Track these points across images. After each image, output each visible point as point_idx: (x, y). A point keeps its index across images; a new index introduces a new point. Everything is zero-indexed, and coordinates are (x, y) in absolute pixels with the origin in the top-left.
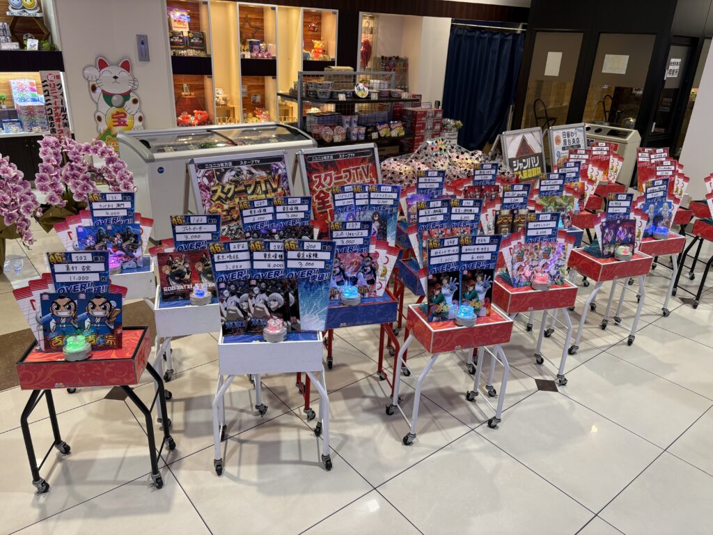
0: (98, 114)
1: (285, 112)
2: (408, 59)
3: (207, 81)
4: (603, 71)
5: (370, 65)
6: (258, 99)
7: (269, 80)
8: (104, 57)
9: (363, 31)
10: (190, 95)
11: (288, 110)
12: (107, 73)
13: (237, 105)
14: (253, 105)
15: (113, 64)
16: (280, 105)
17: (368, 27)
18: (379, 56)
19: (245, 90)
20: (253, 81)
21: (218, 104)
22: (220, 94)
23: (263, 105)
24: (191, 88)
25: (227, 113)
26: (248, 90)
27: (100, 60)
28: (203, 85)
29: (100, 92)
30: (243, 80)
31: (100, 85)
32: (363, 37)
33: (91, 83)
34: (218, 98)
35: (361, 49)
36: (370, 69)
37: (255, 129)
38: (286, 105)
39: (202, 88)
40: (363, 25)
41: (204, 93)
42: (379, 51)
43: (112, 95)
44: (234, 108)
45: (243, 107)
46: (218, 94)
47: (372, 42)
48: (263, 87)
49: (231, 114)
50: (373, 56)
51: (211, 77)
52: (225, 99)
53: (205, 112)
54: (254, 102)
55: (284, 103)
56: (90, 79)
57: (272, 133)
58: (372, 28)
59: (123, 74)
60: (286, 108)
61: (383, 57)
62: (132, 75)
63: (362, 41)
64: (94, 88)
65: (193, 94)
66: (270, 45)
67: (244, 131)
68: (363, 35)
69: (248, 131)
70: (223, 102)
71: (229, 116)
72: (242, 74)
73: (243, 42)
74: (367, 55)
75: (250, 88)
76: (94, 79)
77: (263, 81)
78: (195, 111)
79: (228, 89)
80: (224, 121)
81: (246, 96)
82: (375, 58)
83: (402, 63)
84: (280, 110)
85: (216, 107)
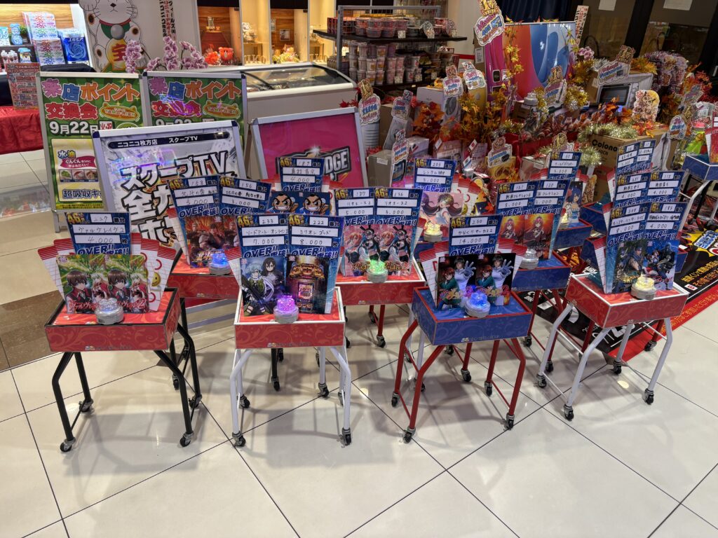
0: (98, 48)
1: (316, 51)
6: (287, 35)
7: (299, 14)
10: (215, 30)
11: (319, 48)
13: (265, 40)
14: (282, 40)
16: (311, 42)
19: (273, 24)
20: (283, 14)
21: (245, 40)
22: (248, 29)
23: (291, 42)
24: (217, 22)
25: (255, 51)
26: (277, 24)
28: (229, 19)
29: (98, 22)
30: (272, 13)
34: (245, 33)
37: (284, 70)
38: (316, 42)
39: (227, 21)
41: (229, 28)
44: (261, 45)
45: (273, 44)
46: (245, 28)
48: (292, 21)
49: (259, 51)
51: (238, 10)
52: (252, 35)
53: (231, 49)
54: (283, 38)
55: (315, 40)
57: (302, 76)
60: (316, 45)
65: (218, 28)
67: (273, 73)
69: (276, 73)
70: (250, 38)
71: (256, 54)
72: (271, 7)
75: (278, 22)
77: (293, 14)
78: (220, 48)
79: (255, 22)
80: (252, 59)
81: (274, 31)
84: (311, 47)
85: (243, 43)
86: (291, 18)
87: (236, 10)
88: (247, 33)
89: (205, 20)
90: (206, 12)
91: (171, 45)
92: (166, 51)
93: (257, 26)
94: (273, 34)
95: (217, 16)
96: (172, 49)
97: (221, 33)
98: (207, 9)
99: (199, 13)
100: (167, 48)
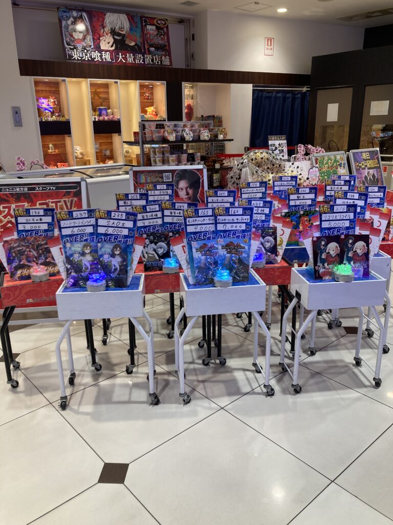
3: (68, 140)
9: (186, 98)
17: (189, 95)
32: (186, 102)
40: (186, 93)
51: (71, 136)
58: (192, 95)
65: (57, 151)
66: (115, 110)
68: (186, 100)
73: (94, 110)
86: (110, 141)
87: (68, 136)
88: (79, 153)
89: (47, 146)
90: (48, 140)
91: (21, 161)
92: (17, 166)
93: (86, 148)
94: (96, 153)
95: (55, 143)
96: (22, 164)
97: (59, 154)
98: (48, 138)
99: (42, 141)
100: (18, 164)
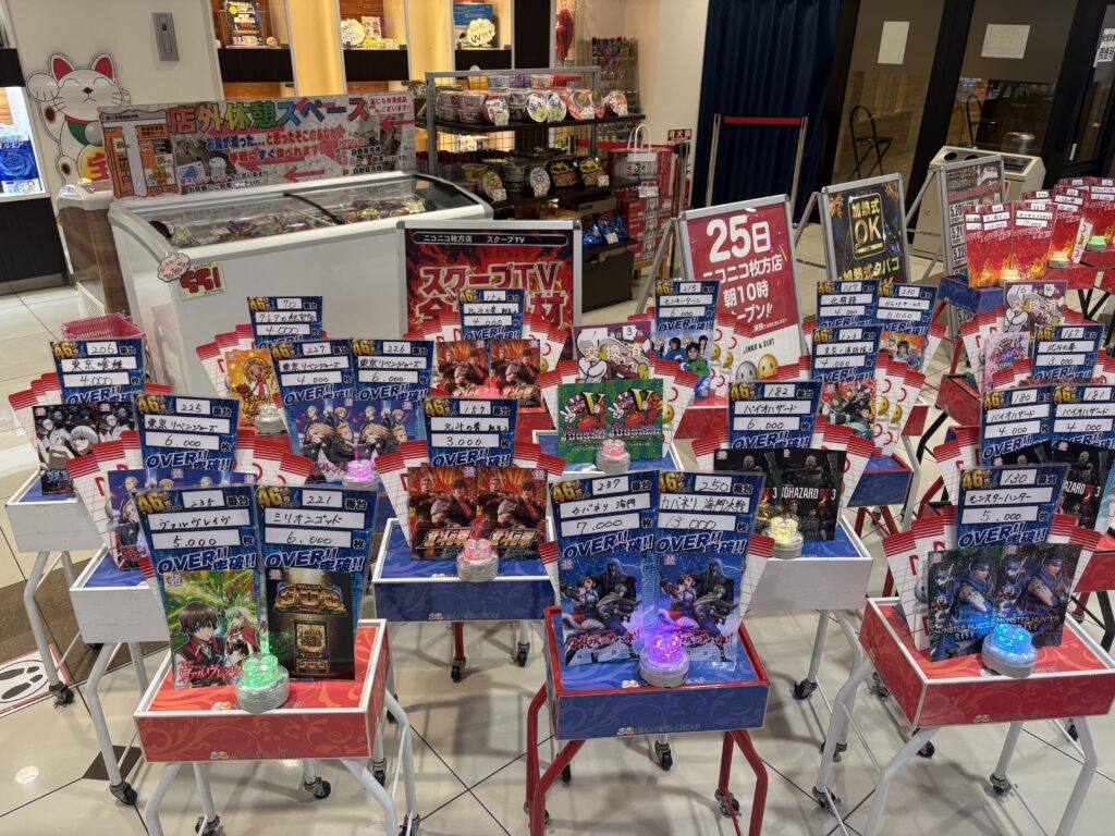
2: (636, 43)
4: (984, 54)
5: (571, 55)
8: (63, 56)
12: (73, 83)
15: (78, 68)
18: (588, 38)
27: (55, 60)
31: (60, 106)
33: (44, 106)
35: (555, 26)
36: (572, 62)
42: (586, 31)
43: (84, 124)
47: (574, 13)
50: (577, 37)
56: (41, 98)
59: (101, 83)
61: (595, 41)
62: (117, 84)
63: (558, 13)
64: (50, 115)
74: (566, 36)
76: (49, 97)
82: (581, 42)
83: (627, 49)
